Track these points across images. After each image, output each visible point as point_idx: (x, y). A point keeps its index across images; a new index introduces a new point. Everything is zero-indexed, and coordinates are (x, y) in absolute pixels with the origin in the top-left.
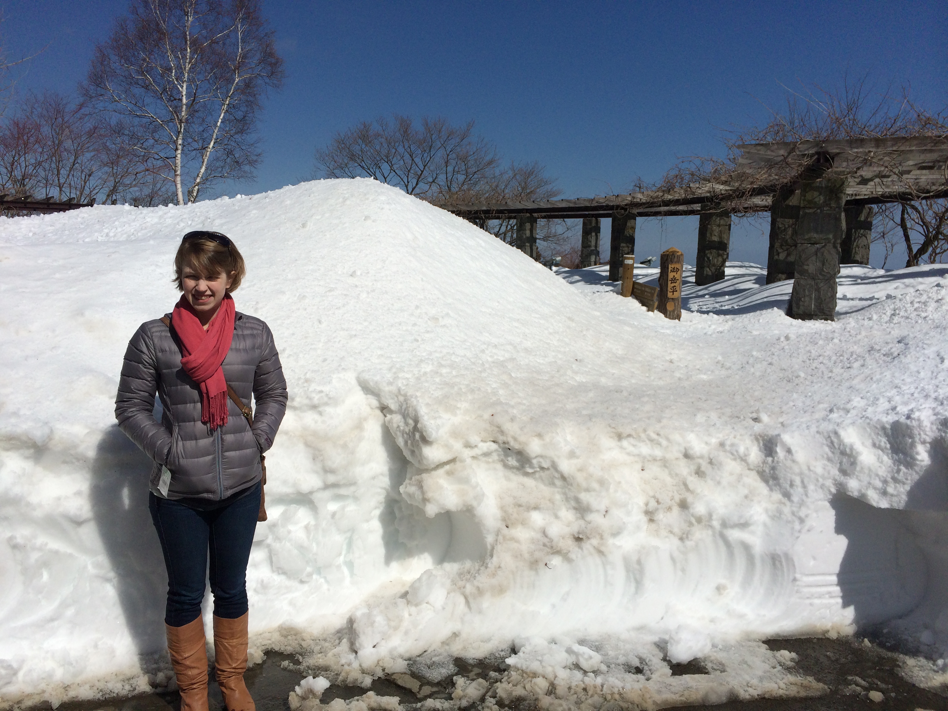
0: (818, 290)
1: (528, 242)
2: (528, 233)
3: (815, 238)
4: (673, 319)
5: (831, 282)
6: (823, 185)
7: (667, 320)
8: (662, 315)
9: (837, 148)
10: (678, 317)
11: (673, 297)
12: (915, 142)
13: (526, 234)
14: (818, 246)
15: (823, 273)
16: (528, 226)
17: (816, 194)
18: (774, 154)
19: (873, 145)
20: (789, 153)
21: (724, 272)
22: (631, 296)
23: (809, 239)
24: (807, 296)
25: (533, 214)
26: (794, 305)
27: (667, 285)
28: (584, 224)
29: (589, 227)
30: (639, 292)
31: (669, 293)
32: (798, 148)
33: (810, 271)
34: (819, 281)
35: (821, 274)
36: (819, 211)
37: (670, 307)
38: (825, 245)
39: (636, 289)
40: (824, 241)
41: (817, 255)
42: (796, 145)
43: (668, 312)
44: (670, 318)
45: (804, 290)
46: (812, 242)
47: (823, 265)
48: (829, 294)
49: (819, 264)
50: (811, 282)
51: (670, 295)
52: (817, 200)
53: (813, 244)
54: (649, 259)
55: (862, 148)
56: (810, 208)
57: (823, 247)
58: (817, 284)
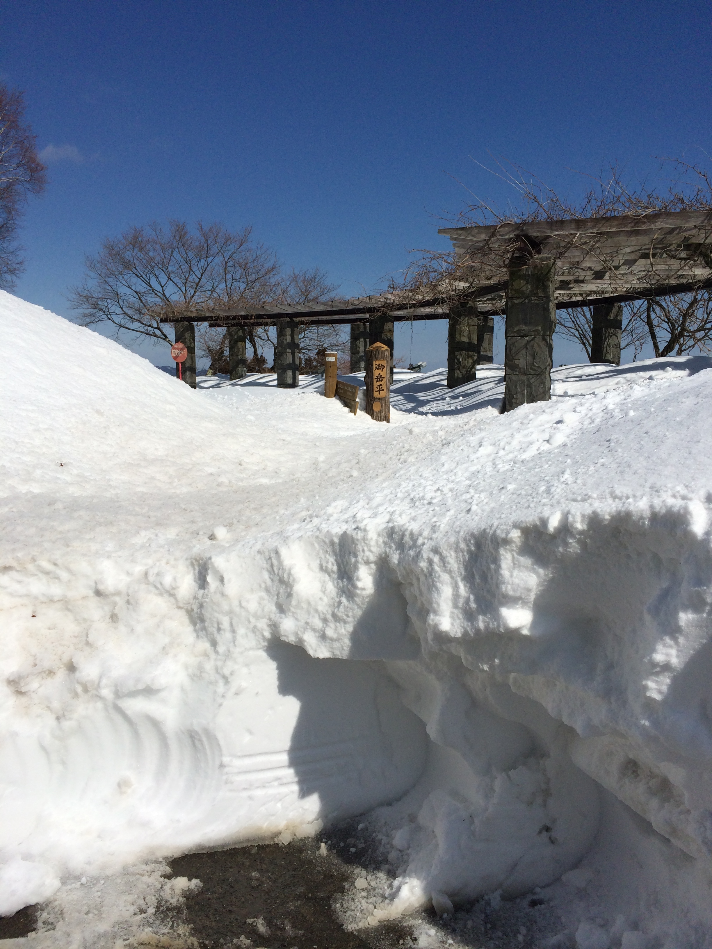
0: (530, 386)
1: (289, 348)
2: (289, 338)
3: (524, 330)
4: (381, 421)
5: (543, 377)
6: (530, 273)
7: (375, 421)
8: (369, 417)
9: (538, 231)
10: (387, 419)
11: (379, 396)
12: (615, 223)
13: (286, 340)
14: (527, 338)
15: (534, 368)
16: (288, 331)
17: (523, 282)
18: (474, 239)
19: (574, 227)
20: (490, 238)
21: (475, 374)
22: (335, 396)
23: (519, 331)
24: (520, 392)
25: (294, 319)
26: (507, 403)
27: (373, 384)
28: (352, 329)
29: (357, 332)
30: (342, 391)
31: (374, 392)
32: (499, 232)
33: (520, 366)
34: (531, 376)
35: (532, 369)
36: (526, 301)
37: (376, 407)
38: (535, 337)
39: (340, 388)
40: (533, 334)
41: (527, 349)
42: (496, 229)
43: (375, 414)
44: (378, 420)
45: (516, 387)
46: (522, 334)
47: (534, 359)
48: (541, 390)
49: (529, 358)
50: (524, 378)
51: (376, 394)
52: (524, 288)
53: (522, 337)
54: (419, 364)
55: (563, 230)
56: (518, 298)
57: (533, 339)
58: (528, 380)
